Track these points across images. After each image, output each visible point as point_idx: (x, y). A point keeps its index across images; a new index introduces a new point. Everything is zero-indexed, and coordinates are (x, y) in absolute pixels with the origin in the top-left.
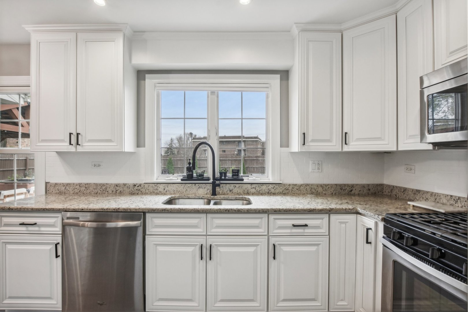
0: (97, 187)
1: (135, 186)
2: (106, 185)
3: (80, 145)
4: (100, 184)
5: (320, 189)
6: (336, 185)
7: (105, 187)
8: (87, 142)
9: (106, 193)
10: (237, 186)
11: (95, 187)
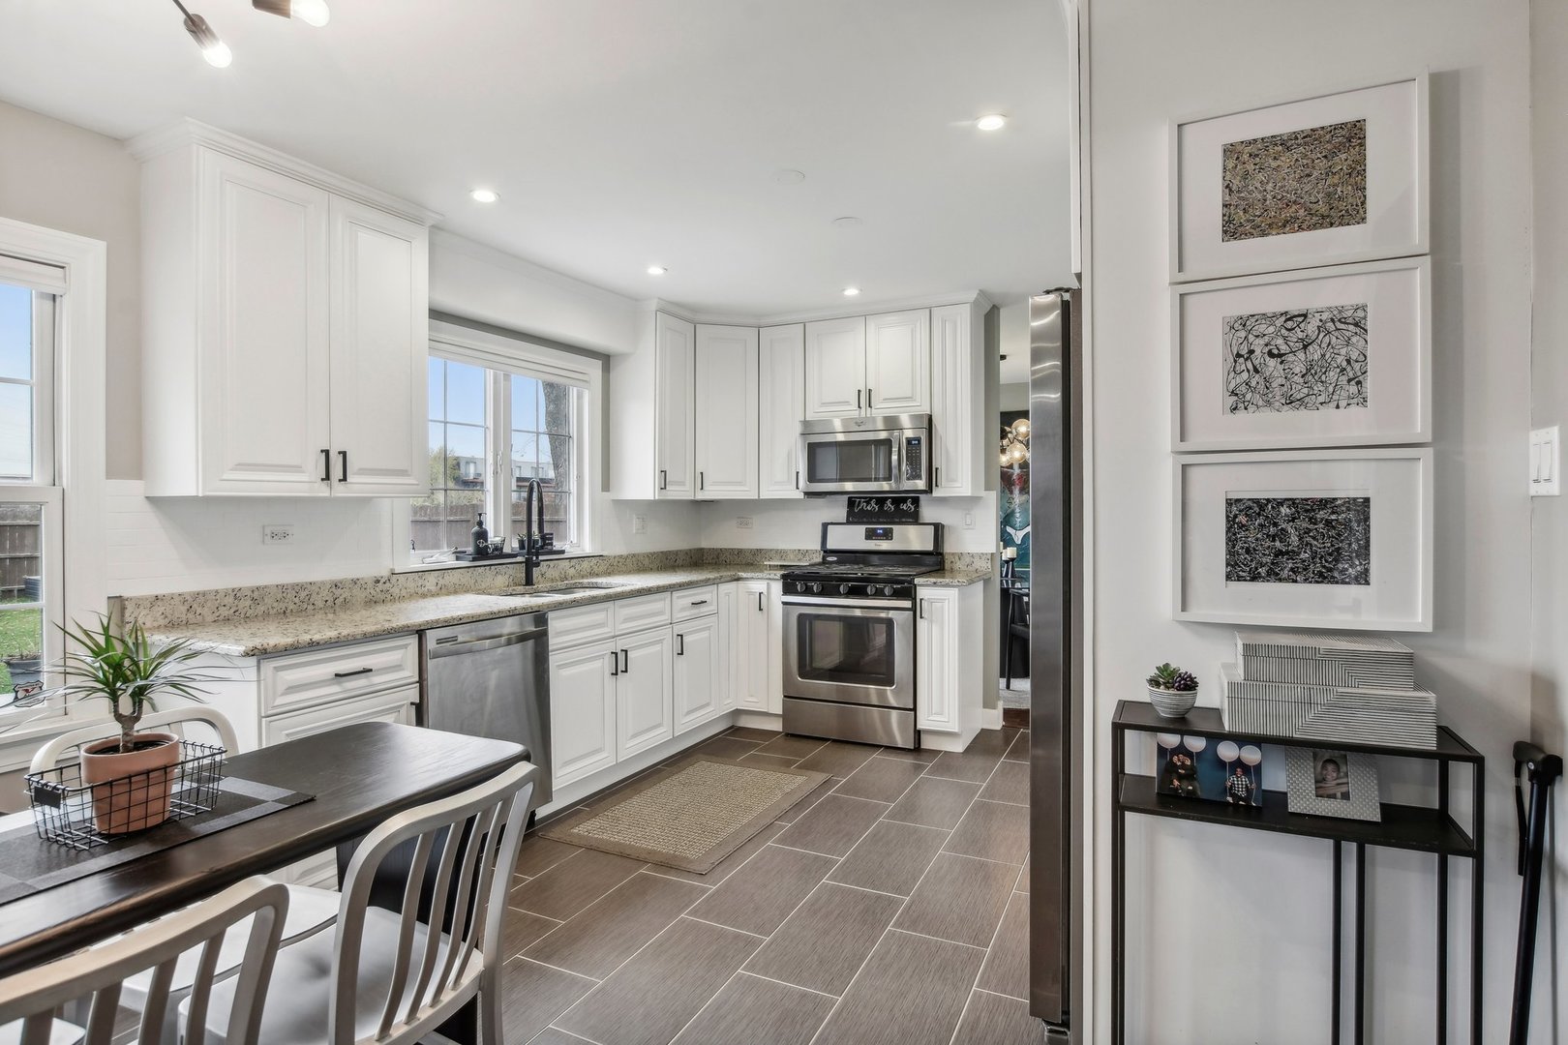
0: (284, 595)
1: (378, 581)
2: (309, 586)
4: (294, 586)
5: (646, 562)
6: (662, 552)
7: (306, 592)
9: (311, 607)
10: (552, 564)
11: (279, 596)
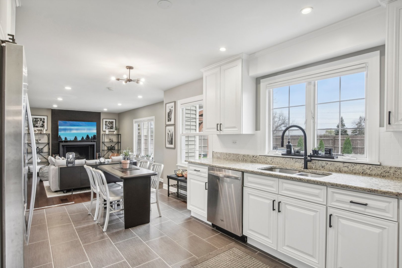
0: (234, 156)
1: (254, 157)
3: (221, 130)
7: (238, 156)
8: (225, 129)
10: (329, 163)
